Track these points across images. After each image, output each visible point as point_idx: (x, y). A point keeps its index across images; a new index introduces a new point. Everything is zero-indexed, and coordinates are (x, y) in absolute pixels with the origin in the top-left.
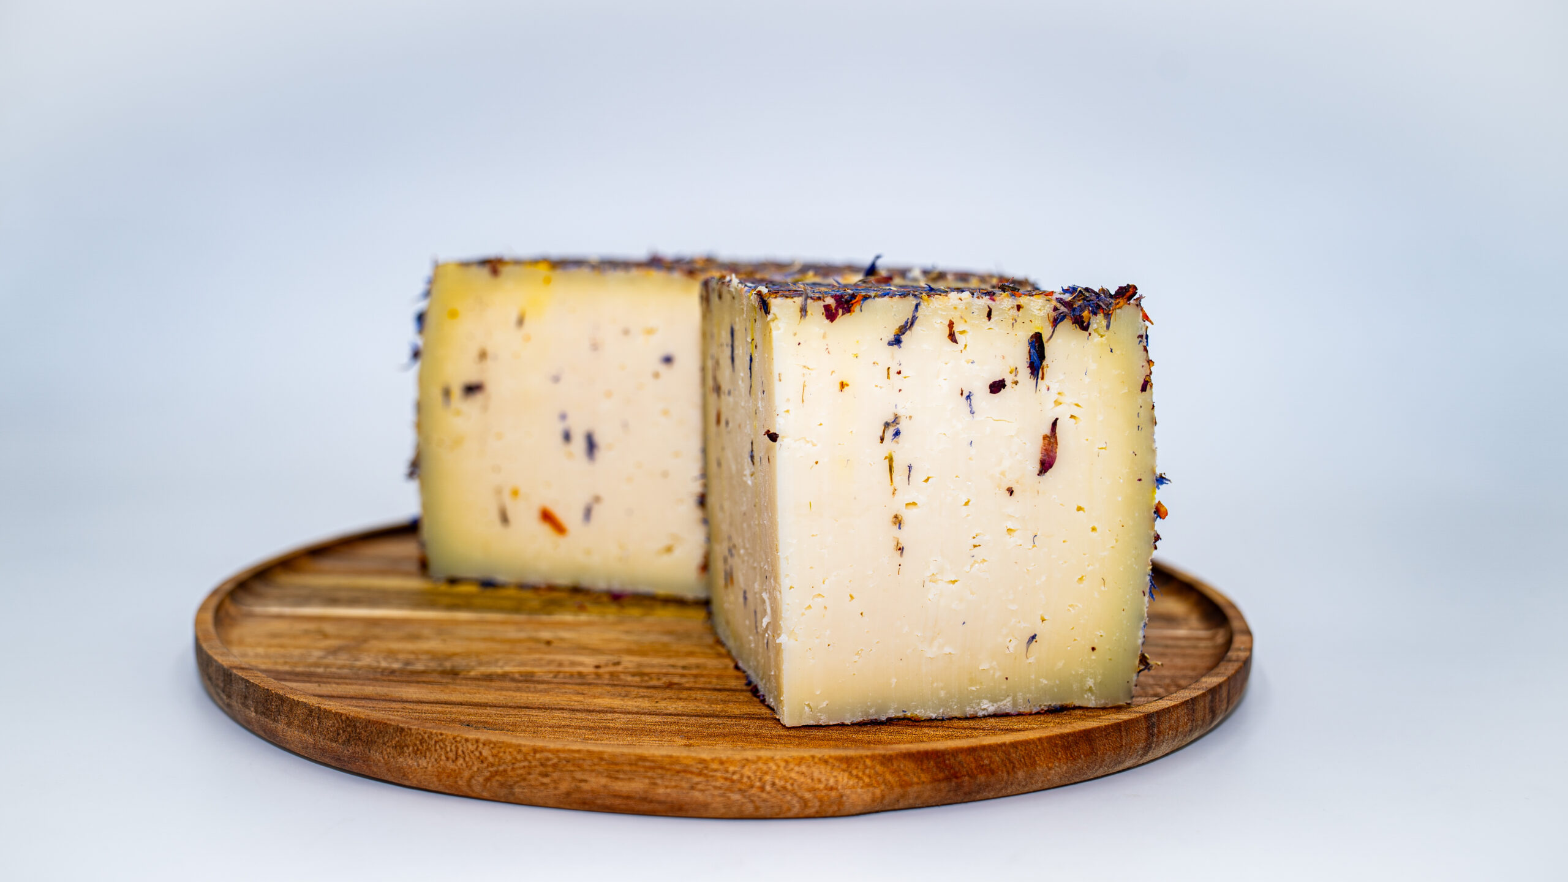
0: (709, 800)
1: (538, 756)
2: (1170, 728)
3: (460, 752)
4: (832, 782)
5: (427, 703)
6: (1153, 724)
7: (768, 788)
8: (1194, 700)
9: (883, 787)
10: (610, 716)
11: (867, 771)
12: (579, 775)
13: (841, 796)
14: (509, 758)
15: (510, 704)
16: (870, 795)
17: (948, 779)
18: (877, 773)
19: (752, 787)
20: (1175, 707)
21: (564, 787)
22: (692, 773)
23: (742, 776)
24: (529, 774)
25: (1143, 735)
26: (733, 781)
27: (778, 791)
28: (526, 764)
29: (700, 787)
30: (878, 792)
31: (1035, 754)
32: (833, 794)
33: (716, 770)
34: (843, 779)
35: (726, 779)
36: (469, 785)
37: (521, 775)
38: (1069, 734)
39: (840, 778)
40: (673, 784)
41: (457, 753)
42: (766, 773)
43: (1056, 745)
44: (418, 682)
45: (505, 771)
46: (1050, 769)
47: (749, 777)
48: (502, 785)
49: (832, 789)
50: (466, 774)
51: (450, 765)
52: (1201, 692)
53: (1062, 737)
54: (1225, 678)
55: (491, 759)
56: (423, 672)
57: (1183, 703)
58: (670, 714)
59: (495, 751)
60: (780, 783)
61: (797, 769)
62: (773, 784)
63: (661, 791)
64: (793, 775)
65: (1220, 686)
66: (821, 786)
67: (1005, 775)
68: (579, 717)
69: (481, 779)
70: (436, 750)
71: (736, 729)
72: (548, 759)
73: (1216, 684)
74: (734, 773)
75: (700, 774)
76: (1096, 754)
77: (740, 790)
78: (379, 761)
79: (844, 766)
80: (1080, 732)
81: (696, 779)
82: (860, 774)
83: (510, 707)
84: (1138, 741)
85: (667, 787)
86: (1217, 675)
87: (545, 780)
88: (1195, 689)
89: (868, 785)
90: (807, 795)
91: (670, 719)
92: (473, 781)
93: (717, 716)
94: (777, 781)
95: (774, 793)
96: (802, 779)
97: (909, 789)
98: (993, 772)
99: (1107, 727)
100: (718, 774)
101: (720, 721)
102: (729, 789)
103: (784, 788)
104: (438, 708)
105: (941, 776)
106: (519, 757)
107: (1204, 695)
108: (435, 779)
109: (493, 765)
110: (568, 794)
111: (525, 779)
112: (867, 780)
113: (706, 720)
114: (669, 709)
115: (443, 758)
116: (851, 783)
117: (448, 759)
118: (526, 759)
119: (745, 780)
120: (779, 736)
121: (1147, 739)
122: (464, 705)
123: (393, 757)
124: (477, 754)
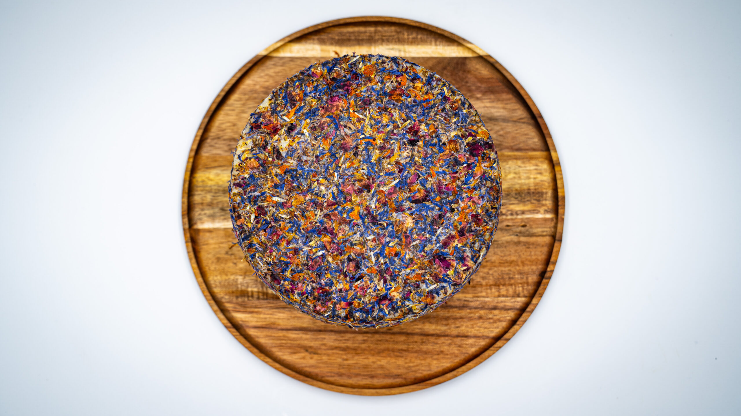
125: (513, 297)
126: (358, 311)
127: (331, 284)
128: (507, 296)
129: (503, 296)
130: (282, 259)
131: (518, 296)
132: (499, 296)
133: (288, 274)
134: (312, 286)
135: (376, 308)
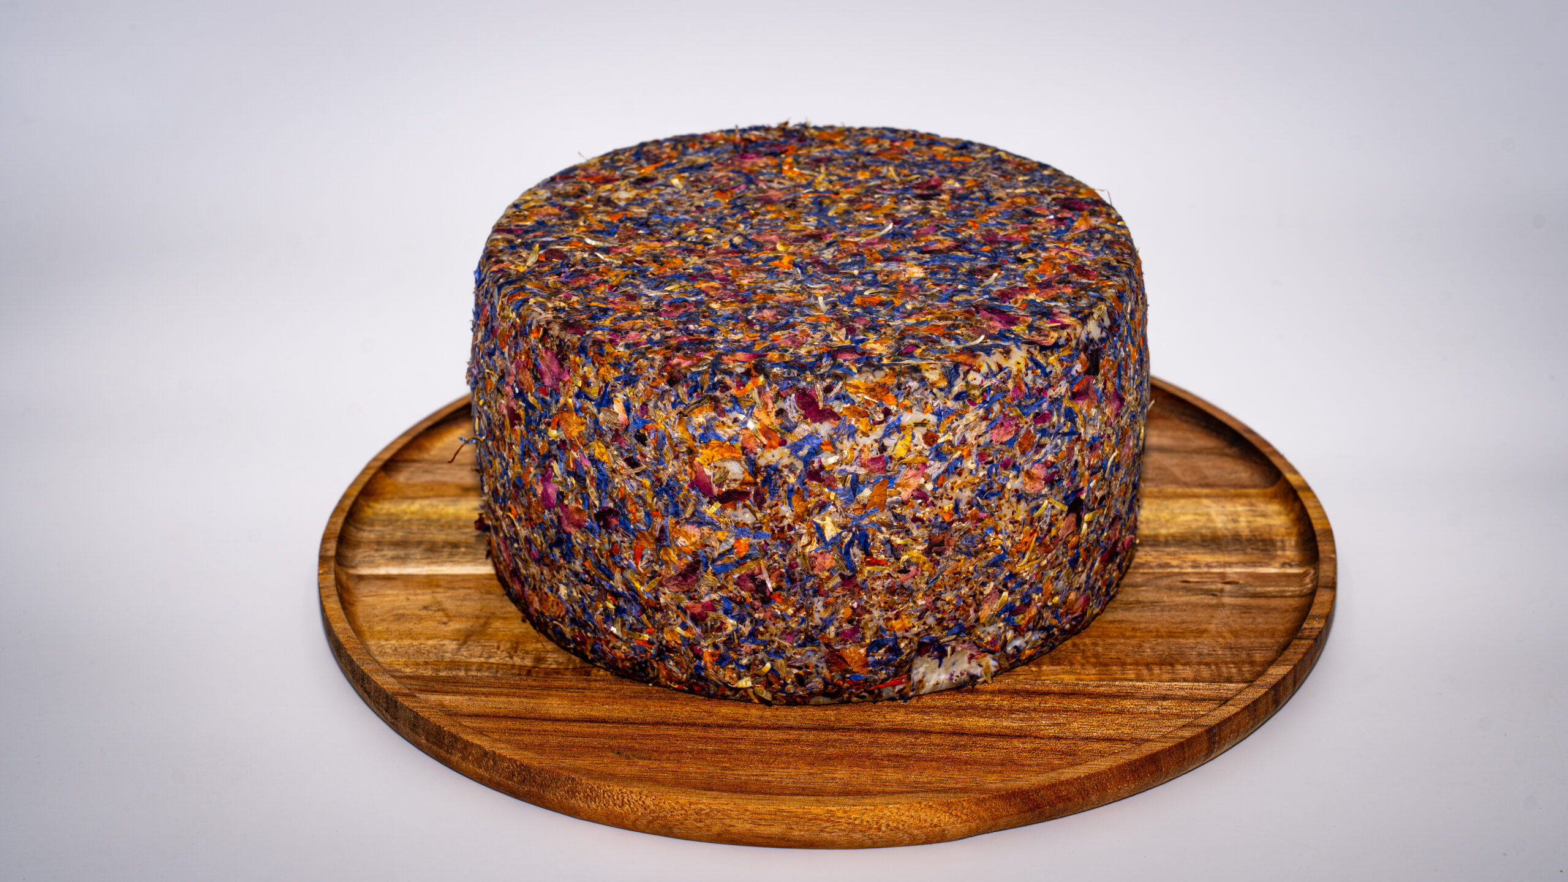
0: (836, 839)
1: (693, 807)
2: (1232, 732)
3: (625, 800)
4: (935, 821)
5: (574, 721)
6: (1215, 734)
7: (883, 829)
8: (1255, 702)
9: (978, 821)
10: (738, 733)
11: (965, 811)
12: (728, 822)
13: (944, 831)
14: (668, 807)
15: (649, 719)
16: (967, 828)
17: (1031, 810)
18: (972, 812)
19: (871, 828)
20: (1237, 714)
21: (716, 829)
22: (821, 820)
23: (862, 821)
24: (686, 820)
25: (1205, 745)
26: (855, 825)
27: (891, 830)
28: (683, 812)
29: (827, 830)
30: (973, 825)
31: (1107, 780)
32: (937, 829)
33: (841, 818)
34: (945, 818)
35: (849, 824)
36: (634, 825)
37: (679, 820)
38: (1137, 760)
39: (942, 818)
40: (806, 828)
41: (623, 801)
42: (882, 818)
43: (1125, 771)
44: (557, 688)
45: (665, 816)
46: (1119, 789)
47: (868, 822)
48: (663, 826)
49: (936, 825)
50: (632, 817)
51: (617, 809)
52: (1264, 691)
53: (1130, 764)
54: (1289, 668)
55: (652, 807)
56: (556, 671)
57: (1244, 709)
58: (791, 728)
59: (656, 802)
60: (893, 825)
61: (907, 813)
62: (888, 825)
63: (796, 833)
64: (903, 818)
65: (1284, 678)
66: (927, 825)
67: (1081, 800)
68: (711, 735)
69: (645, 822)
70: (604, 798)
71: (851, 749)
72: (701, 810)
73: (1280, 677)
74: (856, 819)
75: (828, 821)
76: (1161, 770)
77: (861, 831)
78: (553, 800)
79: (946, 809)
80: (1147, 757)
81: (825, 825)
82: (959, 814)
83: (648, 724)
84: (1199, 752)
85: (801, 831)
86: (1285, 662)
87: (699, 825)
88: (1259, 686)
89: (966, 821)
90: (915, 832)
91: (793, 735)
92: (638, 822)
93: (832, 729)
94: (891, 823)
95: (888, 832)
96: (912, 821)
97: (1000, 821)
98: (1069, 800)
99: (1170, 748)
100: (843, 820)
101: (835, 736)
102: (852, 831)
103: (898, 828)
104: (586, 728)
105: (1026, 808)
106: (676, 807)
107: (1266, 693)
108: (604, 818)
109: (654, 812)
110: (719, 835)
111: (682, 824)
112: (965, 817)
113: (824, 736)
114: (789, 720)
115: (611, 803)
116: (951, 820)
117: (615, 805)
118: (683, 809)
119: (865, 823)
120: (889, 755)
121: (1208, 748)
122: (607, 722)
123: (566, 799)
124: (641, 803)
125: (1214, 681)
126: (778, 365)
127: (712, 332)
128: (1195, 680)
129: (1185, 680)
130: (593, 304)
131: (1229, 680)
132: (1174, 680)
133: (607, 322)
134: (662, 335)
135: (826, 362)
